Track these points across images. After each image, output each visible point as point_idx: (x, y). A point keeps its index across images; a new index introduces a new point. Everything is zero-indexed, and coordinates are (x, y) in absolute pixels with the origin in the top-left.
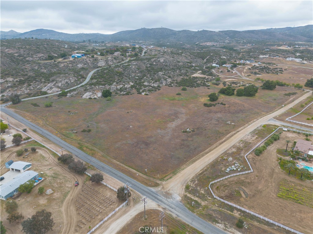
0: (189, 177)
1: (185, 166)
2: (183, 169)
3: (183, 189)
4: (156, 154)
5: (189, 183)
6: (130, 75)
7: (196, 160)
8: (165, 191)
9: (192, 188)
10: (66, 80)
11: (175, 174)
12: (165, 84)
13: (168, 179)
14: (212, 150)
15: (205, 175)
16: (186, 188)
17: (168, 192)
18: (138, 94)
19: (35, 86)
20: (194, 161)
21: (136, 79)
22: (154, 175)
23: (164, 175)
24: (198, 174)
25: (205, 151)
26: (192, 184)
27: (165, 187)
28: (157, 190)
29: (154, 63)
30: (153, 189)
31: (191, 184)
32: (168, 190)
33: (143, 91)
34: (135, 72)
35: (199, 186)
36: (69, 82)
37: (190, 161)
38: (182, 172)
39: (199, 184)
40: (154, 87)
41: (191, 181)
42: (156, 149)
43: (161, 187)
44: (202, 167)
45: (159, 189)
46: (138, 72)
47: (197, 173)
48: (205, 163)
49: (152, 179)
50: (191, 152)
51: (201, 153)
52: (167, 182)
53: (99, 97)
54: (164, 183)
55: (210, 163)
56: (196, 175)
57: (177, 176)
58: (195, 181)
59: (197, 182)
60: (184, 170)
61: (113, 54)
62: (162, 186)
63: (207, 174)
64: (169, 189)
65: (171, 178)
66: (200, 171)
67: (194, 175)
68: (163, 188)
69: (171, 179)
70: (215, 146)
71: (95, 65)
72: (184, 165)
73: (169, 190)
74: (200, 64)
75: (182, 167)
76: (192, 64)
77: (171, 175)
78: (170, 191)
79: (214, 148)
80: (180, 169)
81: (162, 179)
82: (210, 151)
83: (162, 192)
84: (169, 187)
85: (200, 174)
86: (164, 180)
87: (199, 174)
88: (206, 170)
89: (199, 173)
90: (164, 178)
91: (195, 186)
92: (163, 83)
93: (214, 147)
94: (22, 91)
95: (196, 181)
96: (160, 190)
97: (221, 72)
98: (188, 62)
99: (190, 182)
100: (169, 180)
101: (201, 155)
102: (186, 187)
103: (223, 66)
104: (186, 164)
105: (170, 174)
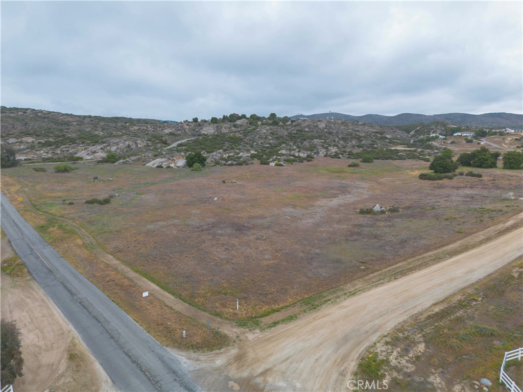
0: (377, 322)
1: (359, 284)
2: (353, 294)
3: (342, 374)
4: (261, 249)
5: (380, 348)
6: (254, 141)
7: (411, 270)
8: (245, 374)
9: (395, 374)
10: (127, 143)
11: (315, 308)
12: (323, 155)
13: (275, 324)
14: (474, 246)
15: (459, 320)
16: (363, 371)
17: (259, 380)
18: (261, 164)
19: (67, 149)
20: (403, 273)
21: (265, 147)
22: (221, 304)
23: (265, 308)
24: (423, 317)
25: (445, 248)
26: (395, 353)
27: (251, 355)
28: (204, 365)
29: (306, 129)
30: (184, 361)
31: (389, 354)
32: (260, 370)
33: (273, 161)
34: (266, 138)
35: (436, 368)
36: (134, 147)
37: (384, 270)
38: (345, 303)
39: (435, 360)
40: (299, 157)
41: (388, 339)
42: (265, 239)
43: (234, 351)
44: (440, 294)
45: (219, 362)
46: (270, 138)
47: (421, 314)
48: (452, 280)
49: (204, 317)
50: (387, 248)
51: (426, 252)
52: (268, 333)
53: (178, 167)
54: (251, 337)
55: (477, 282)
56: (415, 318)
57: (320, 314)
58: (412, 344)
59: (421, 347)
60: (354, 298)
61: (235, 121)
62: (240, 348)
63: (472, 318)
64: (268, 367)
65: (291, 318)
66: (435, 305)
67: (405, 318)
68: (239, 358)
69: (291, 325)
70: (482, 237)
71: (197, 132)
72: (357, 282)
73: (264, 373)
74: (401, 137)
75: (349, 287)
76: (384, 134)
77: (296, 309)
78: (270, 379)
79: (481, 243)
80: (339, 294)
81: (251, 322)
82: (466, 248)
83: (228, 379)
84: (271, 355)
85: (437, 314)
86: (257, 324)
87: (429, 317)
88: (461, 305)
89: (430, 313)
90: (262, 319)
91: (411, 368)
92: (321, 153)
93: (478, 239)
94: (38, 155)
95: (415, 343)
96: (219, 370)
97: (452, 143)
98: (376, 132)
99: (387, 343)
100: (280, 326)
101: (430, 256)
102: (360, 365)
103: (454, 135)
104: (367, 278)
105: (294, 304)
